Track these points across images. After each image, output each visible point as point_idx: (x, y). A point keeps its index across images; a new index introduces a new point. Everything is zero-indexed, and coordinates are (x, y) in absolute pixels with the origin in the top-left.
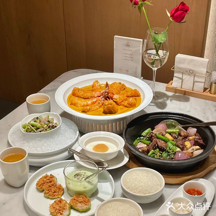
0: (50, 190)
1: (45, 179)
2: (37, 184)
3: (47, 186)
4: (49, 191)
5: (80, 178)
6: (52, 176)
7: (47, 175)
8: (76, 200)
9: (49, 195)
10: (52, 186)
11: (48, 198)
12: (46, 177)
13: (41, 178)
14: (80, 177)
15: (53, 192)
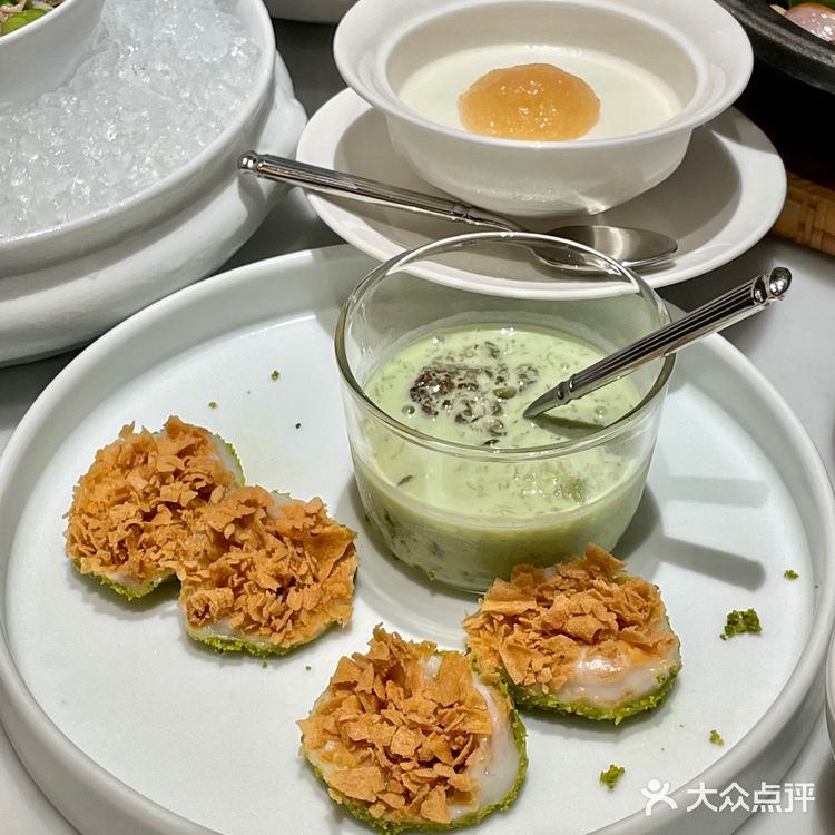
0: (241, 574)
1: (137, 481)
2: (81, 543)
3: (199, 543)
4: (237, 590)
5: (477, 409)
6: (190, 441)
7: (137, 430)
8: (535, 622)
9: (248, 619)
10: (242, 536)
11: (244, 653)
12: (135, 452)
13: (93, 479)
14: (469, 395)
15: (276, 586)
